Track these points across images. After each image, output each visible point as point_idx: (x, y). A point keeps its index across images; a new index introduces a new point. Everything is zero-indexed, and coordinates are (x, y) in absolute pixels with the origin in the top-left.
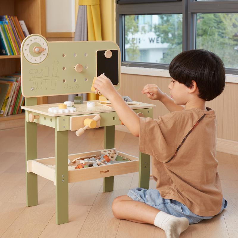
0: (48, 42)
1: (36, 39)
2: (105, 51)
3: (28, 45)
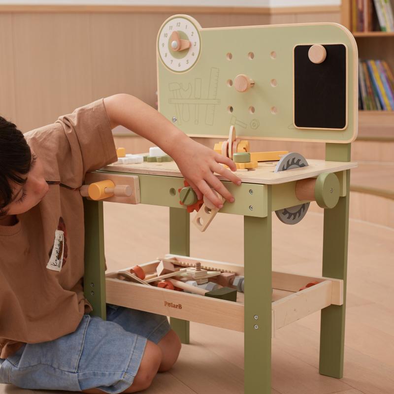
3: (166, 35)
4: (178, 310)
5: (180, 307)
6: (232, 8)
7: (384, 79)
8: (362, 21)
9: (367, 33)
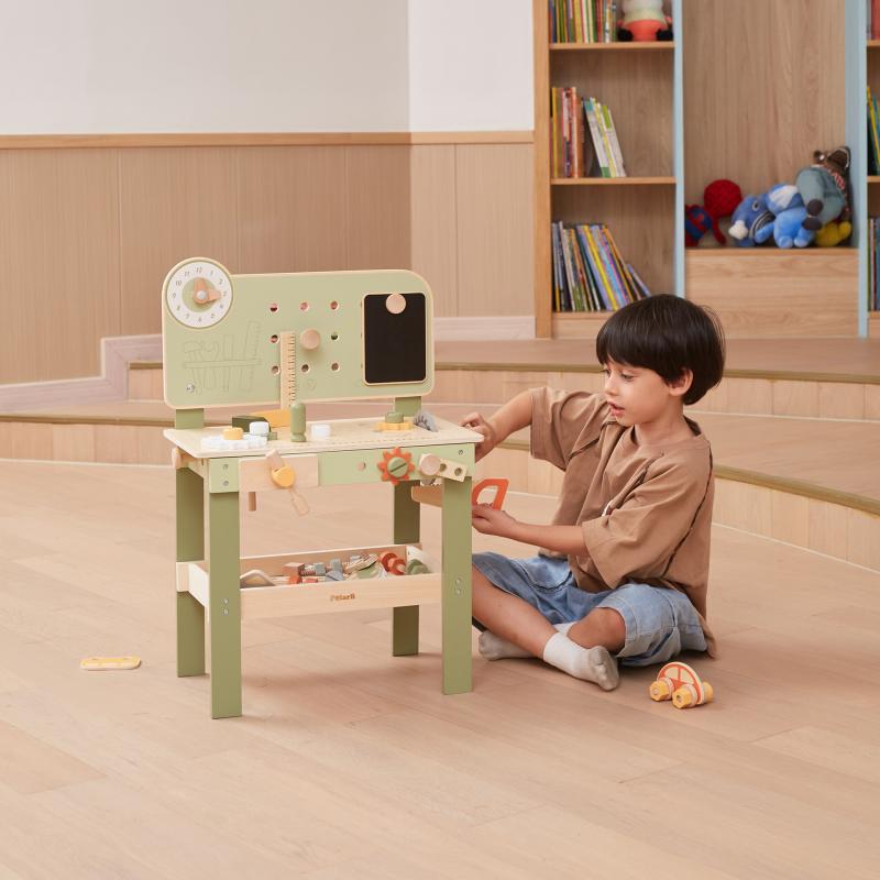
0: (231, 276)
1: (199, 270)
2: (386, 297)
3: (179, 283)
4: (350, 600)
5: (353, 596)
6: (348, 135)
7: (605, 257)
8: (570, 158)
9: (577, 180)
